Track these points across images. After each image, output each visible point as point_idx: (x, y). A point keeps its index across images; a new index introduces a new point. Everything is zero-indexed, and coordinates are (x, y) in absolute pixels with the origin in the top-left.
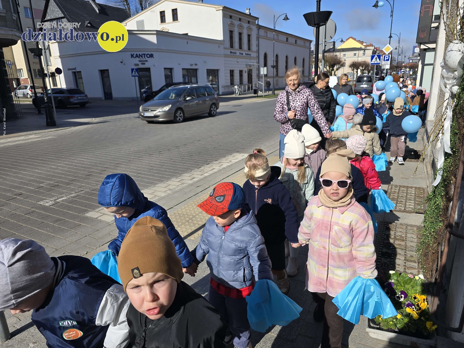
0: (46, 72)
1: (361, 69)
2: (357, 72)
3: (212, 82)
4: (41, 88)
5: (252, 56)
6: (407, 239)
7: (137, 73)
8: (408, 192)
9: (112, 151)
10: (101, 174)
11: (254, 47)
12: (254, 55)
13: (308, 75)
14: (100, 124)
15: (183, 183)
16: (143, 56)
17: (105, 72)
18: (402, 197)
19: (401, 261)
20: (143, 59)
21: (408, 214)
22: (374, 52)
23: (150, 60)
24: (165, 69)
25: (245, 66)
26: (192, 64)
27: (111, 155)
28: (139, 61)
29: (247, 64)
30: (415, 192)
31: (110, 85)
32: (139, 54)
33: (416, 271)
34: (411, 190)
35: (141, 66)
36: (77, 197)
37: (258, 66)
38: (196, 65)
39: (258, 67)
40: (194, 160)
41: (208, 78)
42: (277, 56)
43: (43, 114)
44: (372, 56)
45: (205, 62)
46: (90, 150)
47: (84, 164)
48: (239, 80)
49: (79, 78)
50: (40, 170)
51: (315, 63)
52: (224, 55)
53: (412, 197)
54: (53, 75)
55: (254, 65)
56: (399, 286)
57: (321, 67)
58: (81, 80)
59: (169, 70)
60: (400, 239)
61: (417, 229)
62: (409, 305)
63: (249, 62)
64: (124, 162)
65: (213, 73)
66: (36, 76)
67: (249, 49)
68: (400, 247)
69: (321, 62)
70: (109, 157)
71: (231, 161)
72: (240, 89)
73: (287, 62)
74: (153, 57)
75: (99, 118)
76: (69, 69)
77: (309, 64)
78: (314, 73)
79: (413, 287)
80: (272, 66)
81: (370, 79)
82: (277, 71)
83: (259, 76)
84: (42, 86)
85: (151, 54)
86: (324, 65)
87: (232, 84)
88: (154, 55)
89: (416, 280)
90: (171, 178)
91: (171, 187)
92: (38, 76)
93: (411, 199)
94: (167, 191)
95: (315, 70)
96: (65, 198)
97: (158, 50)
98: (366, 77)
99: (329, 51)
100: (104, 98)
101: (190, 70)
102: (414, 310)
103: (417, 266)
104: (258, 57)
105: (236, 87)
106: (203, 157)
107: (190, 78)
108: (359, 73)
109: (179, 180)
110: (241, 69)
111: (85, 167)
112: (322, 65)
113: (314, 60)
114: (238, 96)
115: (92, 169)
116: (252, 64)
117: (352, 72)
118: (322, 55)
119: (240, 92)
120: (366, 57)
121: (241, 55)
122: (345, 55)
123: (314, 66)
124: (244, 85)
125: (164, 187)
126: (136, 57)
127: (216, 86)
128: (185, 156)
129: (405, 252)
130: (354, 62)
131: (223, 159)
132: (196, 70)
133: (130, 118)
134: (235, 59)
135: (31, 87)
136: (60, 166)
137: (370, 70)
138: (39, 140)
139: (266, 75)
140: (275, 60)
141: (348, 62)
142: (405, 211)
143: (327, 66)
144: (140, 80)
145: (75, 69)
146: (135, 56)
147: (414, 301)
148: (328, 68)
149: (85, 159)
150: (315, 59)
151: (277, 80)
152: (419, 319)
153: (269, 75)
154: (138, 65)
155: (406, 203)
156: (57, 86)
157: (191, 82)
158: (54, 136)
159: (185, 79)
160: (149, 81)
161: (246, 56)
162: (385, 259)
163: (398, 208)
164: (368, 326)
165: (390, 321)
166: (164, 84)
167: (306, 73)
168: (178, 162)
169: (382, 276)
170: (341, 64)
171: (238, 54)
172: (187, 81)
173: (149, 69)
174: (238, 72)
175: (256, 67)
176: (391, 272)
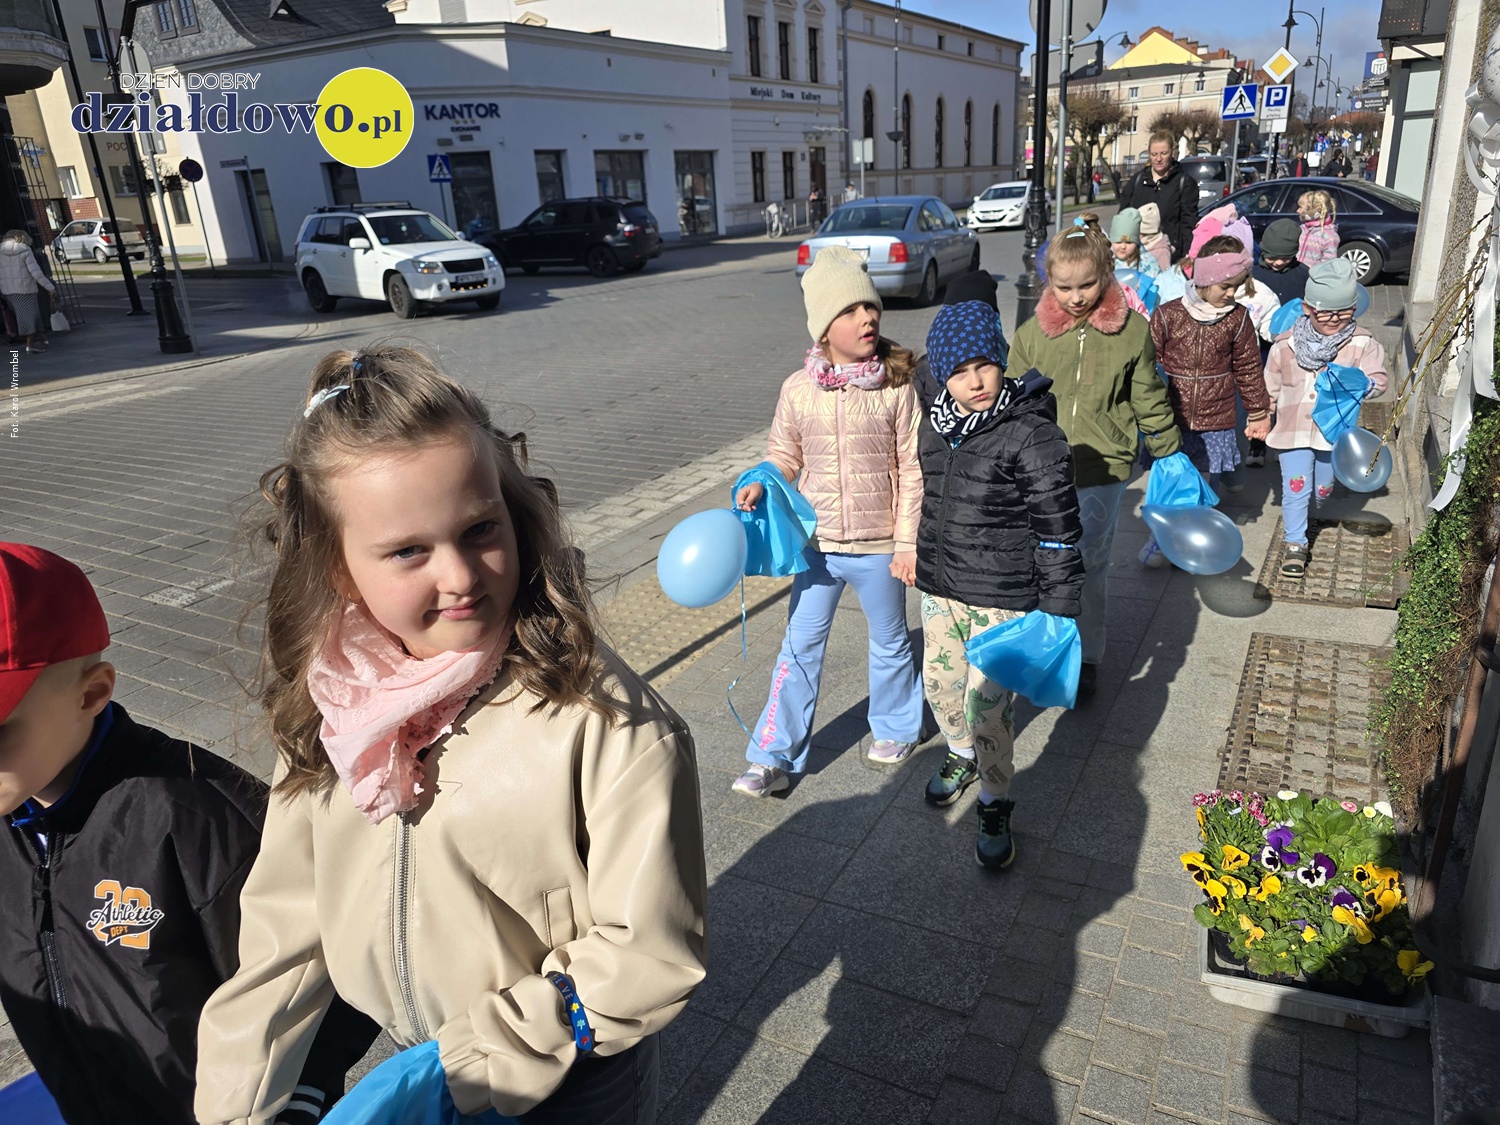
0: (150, 174)
1: (1190, 136)
4: (139, 227)
5: (823, 101)
6: (1338, 691)
7: (448, 169)
8: (1343, 538)
11: (830, 73)
12: (830, 97)
13: (1011, 162)
14: (334, 342)
15: (607, 528)
16: (465, 110)
17: (343, 169)
18: (1321, 554)
19: (1315, 761)
20: (465, 122)
21: (1343, 611)
22: (1234, 79)
23: (487, 124)
24: (537, 152)
25: (802, 136)
26: (627, 133)
28: (454, 129)
29: (807, 129)
30: (1367, 538)
32: (453, 107)
33: (1367, 790)
34: (1353, 532)
35: (460, 147)
37: (843, 135)
38: (639, 137)
39: (843, 139)
40: (641, 451)
41: (680, 181)
42: (907, 99)
43: (149, 314)
44: (1226, 90)
45: (668, 127)
48: (781, 186)
49: (258, 193)
50: (146, 495)
51: (1036, 122)
52: (731, 99)
53: (1356, 554)
54: (173, 185)
55: (830, 133)
56: (1309, 838)
57: (1054, 133)
58: (264, 198)
59: (553, 158)
60: (1316, 692)
61: (1371, 657)
62: (1341, 900)
63: (814, 124)
65: (696, 163)
66: (118, 190)
67: (814, 78)
68: (1315, 717)
69: (1055, 115)
72: (786, 216)
73: (940, 121)
74: (498, 116)
75: (329, 324)
76: (225, 164)
77: (1016, 123)
78: (1031, 156)
79: (1355, 842)
80: (890, 136)
81: (1218, 170)
82: (908, 153)
83: (848, 172)
84: (141, 221)
85: (491, 105)
86: (1067, 126)
87: (759, 197)
88: (500, 106)
89: (1366, 819)
92: (125, 188)
93: (1351, 560)
95: (1035, 144)
96: (230, 582)
97: (512, 91)
98: (1209, 163)
99: (1082, 75)
101: (621, 156)
102: (1357, 915)
103: (1369, 774)
104: (845, 105)
105: (773, 209)
106: (669, 441)
107: (619, 183)
108: (1184, 152)
109: (593, 517)
110: (788, 147)
112: (1057, 126)
113: (1031, 109)
114: (778, 239)
116: (823, 129)
118: (1058, 93)
119: (787, 225)
120: (1206, 97)
121: (786, 99)
122: (1134, 90)
123: (1030, 130)
124: (797, 201)
126: (442, 115)
127: (706, 207)
128: (611, 441)
129: (1331, 732)
130: (1165, 115)
131: (733, 447)
132: (640, 155)
134: (768, 115)
135: (105, 225)
136: (211, 481)
137: (1220, 140)
138: (139, 400)
139: (872, 164)
140: (900, 113)
141: (1146, 114)
142: (1331, 601)
143: (1073, 129)
144: (459, 194)
145: (244, 162)
146: (437, 112)
147: (1360, 885)
148: (1078, 135)
150: (1036, 105)
151: (908, 183)
152: (1376, 942)
153: (880, 166)
154: (448, 142)
155: (1334, 574)
156: (188, 221)
157: (626, 197)
158: (187, 385)
159: (605, 187)
160: (489, 195)
161: (805, 101)
162: (1265, 753)
163: (1308, 592)
164: (1209, 966)
165: (1280, 951)
166: (537, 204)
167: (1006, 157)
168: (589, 461)
169: (1254, 808)
170: (1123, 123)
171: (777, 96)
172: (610, 192)
173: (487, 154)
174: (780, 157)
175: (838, 138)
176: (1286, 795)
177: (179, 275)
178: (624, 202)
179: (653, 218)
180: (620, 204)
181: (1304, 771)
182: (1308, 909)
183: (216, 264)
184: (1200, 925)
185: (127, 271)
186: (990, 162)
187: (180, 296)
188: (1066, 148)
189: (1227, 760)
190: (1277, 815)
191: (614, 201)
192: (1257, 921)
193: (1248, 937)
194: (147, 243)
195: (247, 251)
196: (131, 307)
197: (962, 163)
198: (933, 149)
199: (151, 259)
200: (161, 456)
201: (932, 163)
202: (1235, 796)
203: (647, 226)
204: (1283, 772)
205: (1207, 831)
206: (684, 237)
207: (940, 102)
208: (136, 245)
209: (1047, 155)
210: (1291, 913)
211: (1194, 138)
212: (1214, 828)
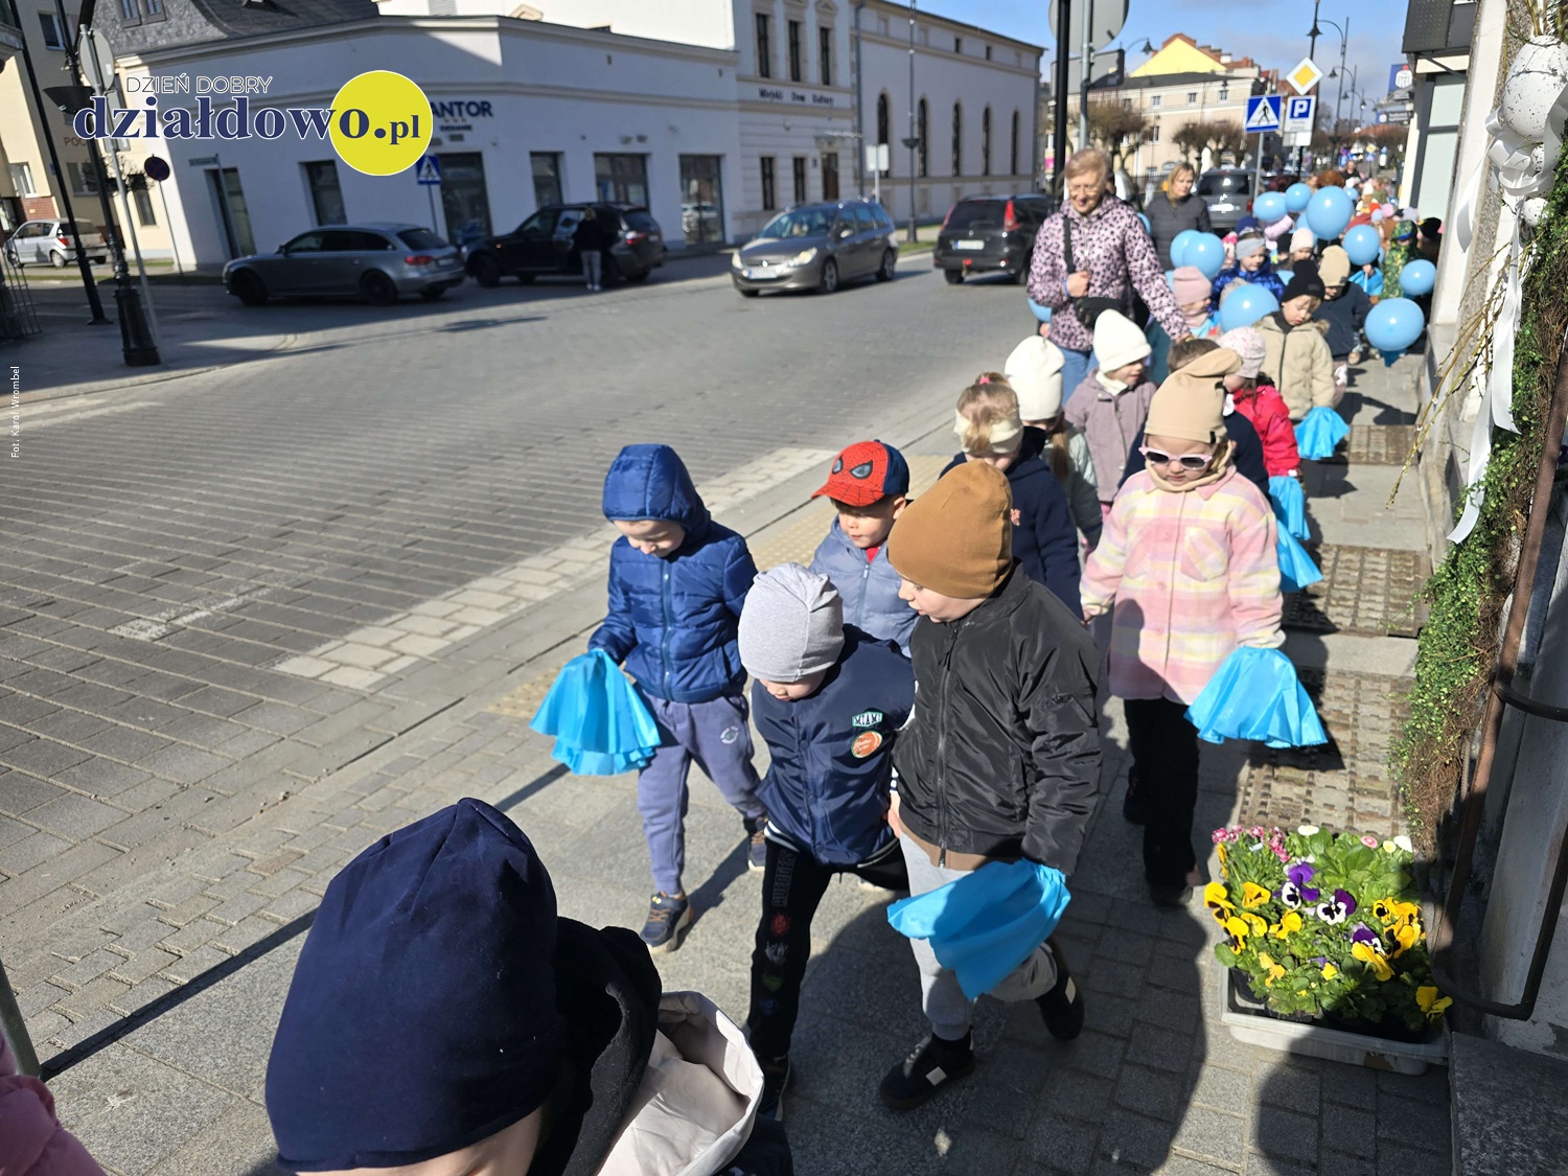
0: (112, 173)
1: (1214, 146)
2: (1199, 159)
3: (699, 202)
4: (100, 229)
5: (836, 104)
6: (1360, 723)
7: (438, 171)
8: (1367, 566)
9: (361, 450)
10: (325, 528)
11: (843, 74)
12: (843, 101)
13: (1029, 171)
14: (313, 354)
16: (455, 109)
17: (324, 168)
18: (1344, 582)
19: (1337, 794)
20: (456, 121)
21: (1364, 640)
22: (1258, 89)
23: (479, 122)
24: (533, 154)
25: (813, 141)
26: (629, 134)
27: (358, 464)
28: (443, 128)
29: (819, 133)
30: (1389, 565)
32: (442, 105)
33: (1387, 824)
34: (1376, 559)
35: (451, 147)
36: (245, 610)
37: (856, 141)
38: (641, 139)
39: (856, 144)
41: (685, 187)
42: (923, 104)
43: (111, 323)
44: (1250, 100)
46: (282, 447)
47: (266, 497)
48: (791, 194)
49: (232, 194)
50: (112, 519)
51: (1056, 130)
52: (739, 101)
53: (1379, 583)
54: (137, 184)
55: (843, 139)
56: (1329, 874)
57: (1075, 142)
58: (237, 198)
59: (549, 160)
60: (1338, 724)
61: (1393, 688)
62: (1360, 936)
63: (828, 129)
64: (404, 486)
65: (702, 169)
66: (77, 188)
67: (826, 80)
69: (1076, 123)
70: (351, 471)
71: (769, 477)
73: (957, 128)
74: (491, 115)
75: (308, 335)
76: (193, 162)
77: (1035, 131)
78: (1051, 165)
79: (1375, 877)
80: (906, 142)
81: (1242, 184)
82: (924, 160)
83: (861, 178)
84: (103, 223)
85: (483, 103)
86: (1088, 135)
87: (769, 204)
88: (493, 105)
89: (1386, 854)
90: (568, 537)
91: (567, 569)
92: (85, 187)
93: (1373, 589)
94: (555, 581)
95: (1056, 153)
96: (203, 614)
97: (508, 89)
98: (1231, 175)
99: (1103, 84)
101: (623, 160)
102: (1376, 952)
103: (1389, 807)
104: (858, 109)
107: (621, 188)
108: (1207, 165)
109: (596, 543)
110: (800, 152)
111: (266, 507)
112: (1078, 135)
113: (1051, 116)
115: (294, 511)
116: (836, 134)
117: (1183, 159)
118: (1078, 101)
120: (1229, 107)
121: (798, 102)
122: (1156, 98)
123: (1051, 138)
124: (809, 208)
125: (548, 570)
127: (713, 214)
129: (1353, 765)
130: (1187, 125)
131: (743, 469)
132: (642, 158)
133: (417, 333)
134: (778, 119)
135: (62, 226)
136: (181, 505)
137: (1243, 152)
138: (102, 416)
139: (887, 172)
140: (916, 119)
141: (1168, 126)
142: (1353, 630)
143: (1095, 138)
144: (449, 197)
145: (215, 160)
147: (1379, 921)
149: (266, 477)
150: (1056, 113)
151: (924, 192)
152: (1395, 979)
153: (896, 173)
154: (438, 142)
155: (1356, 603)
156: (154, 223)
157: (627, 202)
158: (155, 400)
159: (606, 192)
160: (480, 201)
161: (817, 104)
162: (1287, 786)
163: (1331, 621)
164: (1229, 1005)
165: (1300, 989)
166: (531, 208)
167: (1025, 166)
169: (1275, 843)
170: (1145, 132)
171: (787, 98)
172: (611, 197)
173: (478, 156)
174: (790, 163)
175: (851, 144)
176: (1307, 831)
177: (144, 281)
178: (625, 208)
179: (656, 224)
180: (620, 211)
181: (1326, 805)
182: (1328, 946)
183: (184, 269)
184: (1221, 964)
185: (87, 276)
186: (1008, 171)
187: (145, 303)
189: (1248, 794)
190: (1298, 851)
191: (615, 207)
192: (1278, 959)
193: (1268, 975)
194: (108, 247)
195: (218, 253)
196: (91, 315)
197: (980, 171)
198: (950, 157)
199: (113, 264)
200: (126, 477)
201: (949, 171)
202: (1256, 832)
203: (652, 233)
204: (1304, 806)
205: (1228, 868)
206: (690, 247)
207: (957, 108)
208: (97, 248)
210: (1311, 950)
211: (1217, 149)
212: (1235, 864)
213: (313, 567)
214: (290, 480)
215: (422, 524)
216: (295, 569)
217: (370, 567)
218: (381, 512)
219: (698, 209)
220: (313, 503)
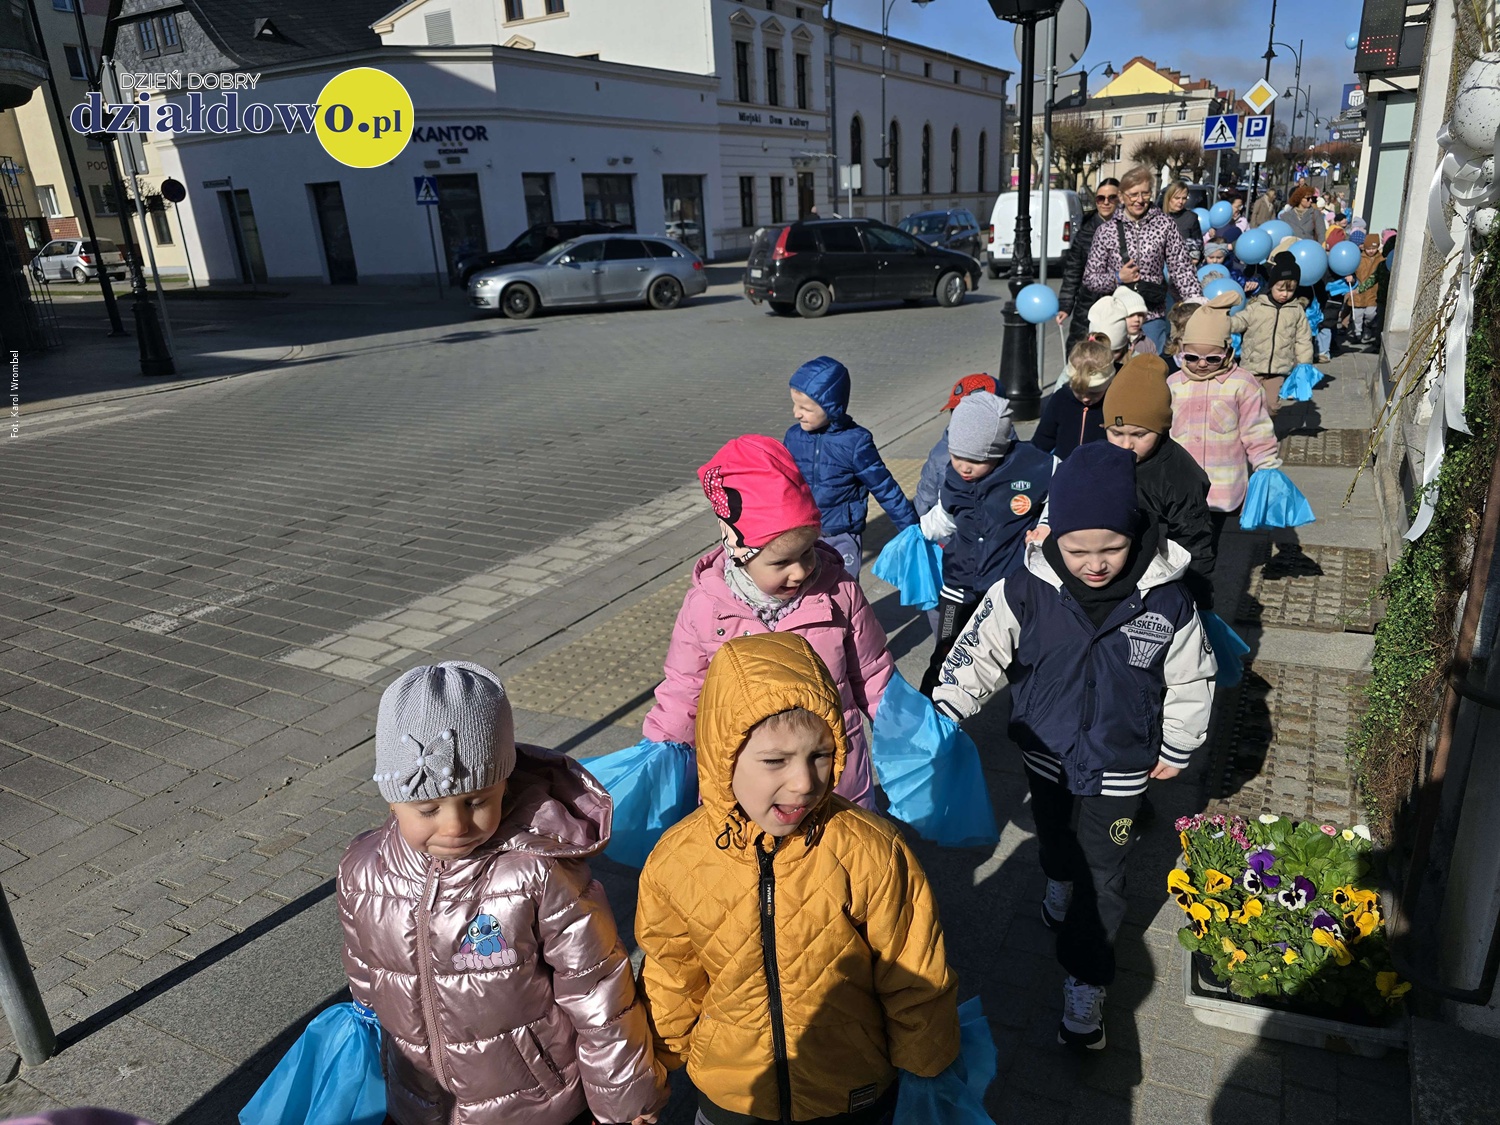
0: (131, 194)
1: (1173, 164)
3: (682, 219)
4: (120, 248)
5: (811, 126)
6: (1318, 715)
7: (435, 191)
8: (1324, 564)
9: (363, 454)
10: (328, 528)
11: (818, 99)
12: (818, 123)
13: (997, 188)
14: (319, 364)
15: (596, 553)
16: (452, 133)
17: (330, 190)
19: (1296, 784)
20: (453, 144)
21: (1322, 635)
22: (1215, 109)
23: (475, 146)
24: (525, 175)
25: (789, 163)
26: (615, 157)
27: (360, 467)
28: (440, 152)
29: (796, 154)
30: (1345, 563)
31: (347, 236)
32: (440, 129)
33: (1346, 813)
34: (1332, 558)
35: (447, 169)
36: (251, 605)
37: (831, 161)
38: (627, 160)
39: (831, 165)
40: (630, 476)
41: (668, 205)
42: (894, 125)
43: (130, 336)
44: (1207, 120)
45: (656, 151)
46: (287, 452)
47: (273, 498)
48: (769, 212)
49: (243, 214)
50: (128, 519)
51: (1021, 149)
52: (720, 124)
53: (1336, 580)
54: (155, 205)
55: (818, 159)
56: (1290, 861)
57: (1039, 160)
58: (248, 219)
59: (541, 181)
60: (1296, 716)
61: (1350, 682)
62: (1321, 922)
63: (803, 150)
64: (402, 488)
65: (685, 189)
66: (99, 210)
67: (802, 104)
68: (1296, 742)
69: (1040, 143)
70: (353, 473)
73: (927, 148)
74: (486, 139)
75: (313, 346)
76: (207, 185)
77: (1002, 150)
78: (1017, 183)
79: (1335, 865)
80: (878, 162)
81: (1201, 198)
82: (895, 179)
83: (835, 195)
84: (122, 241)
85: (479, 127)
86: (1052, 154)
87: (748, 221)
88: (488, 129)
89: (1345, 842)
90: (557, 537)
91: (557, 566)
92: (106, 208)
93: (1331, 586)
94: (545, 578)
95: (1020, 171)
96: (213, 609)
97: (503, 114)
99: (1066, 105)
100: (327, 279)
101: (610, 180)
102: (1336, 938)
103: (1348, 797)
104: (833, 131)
106: (657, 465)
107: (608, 207)
109: (582, 542)
110: (777, 172)
111: (273, 508)
112: (1042, 154)
113: (1016, 137)
115: (300, 512)
116: (811, 155)
118: (1043, 122)
120: (1188, 126)
121: (775, 125)
122: (1118, 119)
123: (1016, 157)
125: (537, 567)
126: (429, 138)
127: (695, 231)
128: (599, 466)
129: (1312, 756)
130: (1148, 143)
132: (628, 179)
133: (416, 343)
134: (757, 140)
135: (85, 245)
136: (193, 506)
137: (1202, 169)
138: (120, 423)
139: (859, 190)
140: (887, 140)
141: (1129, 144)
142: (1310, 626)
143: (1058, 157)
144: (447, 217)
145: (228, 182)
146: (424, 134)
147: (1339, 907)
148: (1062, 162)
149: (274, 480)
150: (1021, 133)
151: (895, 208)
152: (1355, 964)
153: (869, 192)
154: (435, 164)
155: (1314, 600)
156: (170, 241)
157: (615, 221)
158: (170, 408)
159: (593, 210)
160: (476, 220)
161: (794, 127)
163: (1289, 617)
164: (1193, 988)
165: (1262, 973)
166: (525, 227)
167: (992, 183)
168: (577, 486)
169: (1236, 831)
170: (1107, 151)
171: (765, 121)
172: (599, 215)
173: (474, 177)
174: (768, 182)
175: (826, 164)
176: (1265, 819)
177: (161, 296)
180: (609, 227)
181: (1285, 794)
182: (1289, 932)
183: (198, 285)
184: (1184, 948)
185: (107, 291)
186: (976, 189)
187: (162, 317)
188: (1051, 176)
190: (1259, 839)
192: (1239, 943)
193: (1230, 960)
194: (127, 264)
195: (231, 272)
196: (110, 328)
197: (948, 189)
198: (919, 176)
199: (132, 280)
200: (142, 480)
201: (919, 190)
202: (1218, 820)
204: (1264, 796)
205: (1191, 855)
207: (927, 129)
208: (117, 265)
209: (1032, 182)
210: (1272, 936)
211: (1176, 166)
212: (1197, 852)
213: (317, 564)
214: (296, 482)
215: (420, 524)
216: (300, 566)
217: (370, 564)
218: (382, 512)
219: (678, 226)
220: (316, 504)
